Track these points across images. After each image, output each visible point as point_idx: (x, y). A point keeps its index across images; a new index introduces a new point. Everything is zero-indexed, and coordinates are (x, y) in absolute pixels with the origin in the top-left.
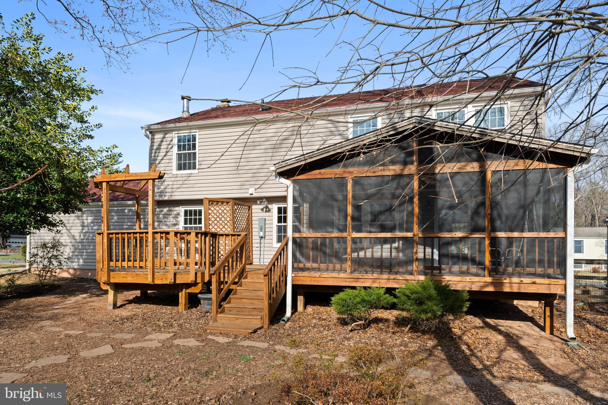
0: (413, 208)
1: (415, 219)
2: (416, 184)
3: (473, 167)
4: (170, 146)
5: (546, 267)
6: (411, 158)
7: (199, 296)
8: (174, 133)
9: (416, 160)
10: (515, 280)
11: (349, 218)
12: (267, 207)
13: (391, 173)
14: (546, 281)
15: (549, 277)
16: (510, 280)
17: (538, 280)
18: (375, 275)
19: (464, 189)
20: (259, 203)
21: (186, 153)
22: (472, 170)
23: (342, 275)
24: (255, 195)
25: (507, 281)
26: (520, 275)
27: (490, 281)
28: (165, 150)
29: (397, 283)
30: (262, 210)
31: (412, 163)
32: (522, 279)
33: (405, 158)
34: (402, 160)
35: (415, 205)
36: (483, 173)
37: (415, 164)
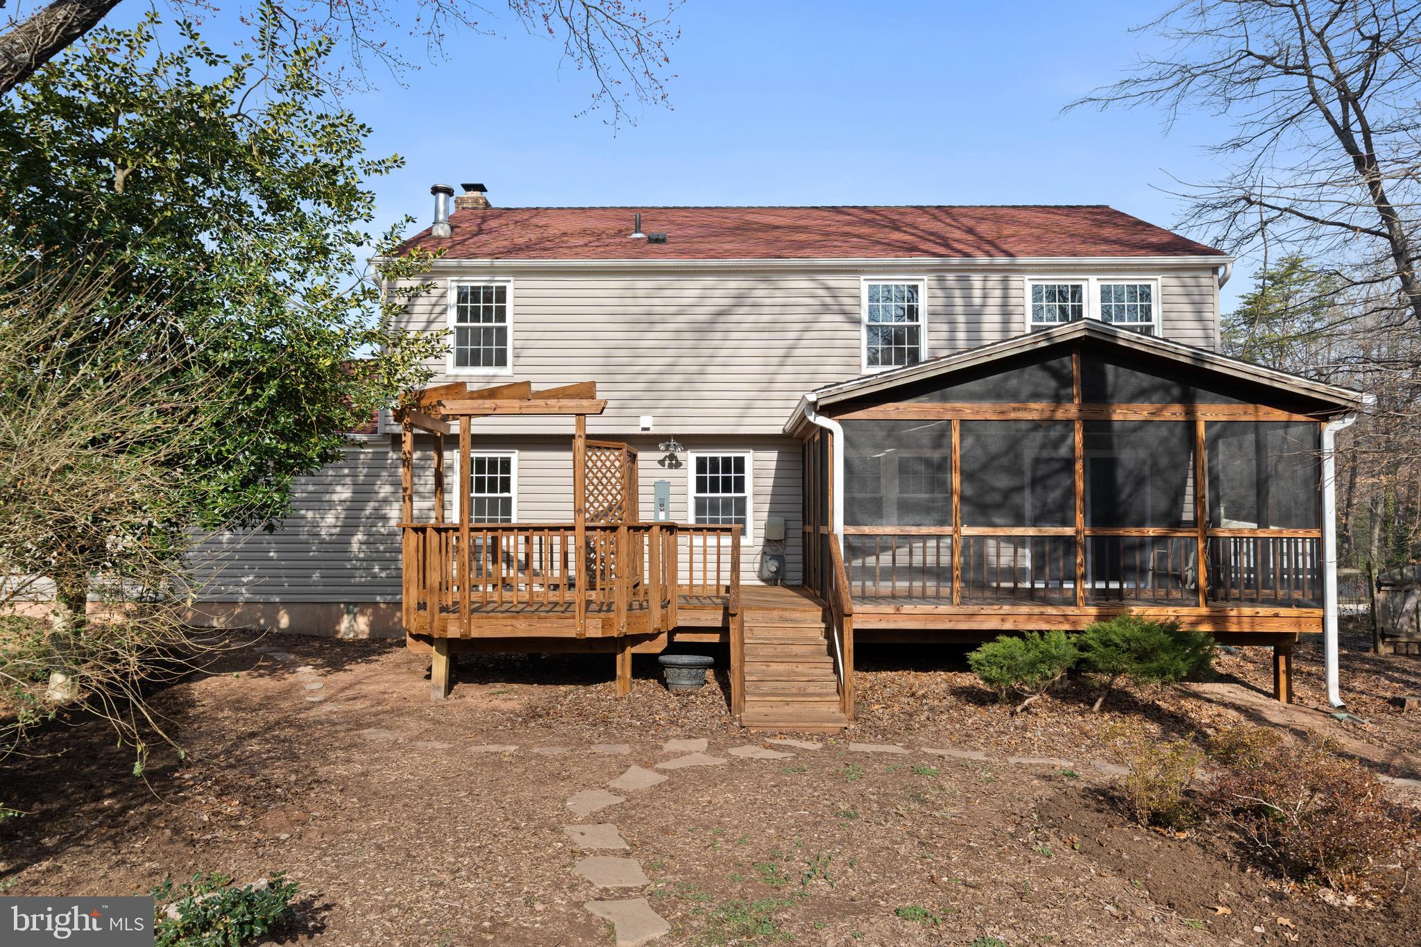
0: (1074, 483)
1: (1079, 503)
2: (1078, 438)
3: (1174, 413)
4: (438, 309)
5: (1292, 587)
6: (1069, 390)
7: (662, 658)
8: (449, 279)
9: (1078, 394)
10: (1247, 611)
11: (956, 499)
12: (672, 457)
13: (1034, 416)
14: (1294, 612)
15: (1299, 605)
16: (1239, 611)
17: (1283, 611)
18: (1006, 608)
19: (1160, 449)
20: (662, 448)
21: (479, 328)
22: (1174, 418)
23: (943, 609)
24: (654, 431)
25: (1234, 613)
26: (1253, 602)
27: (1206, 614)
28: (425, 318)
29: (1048, 622)
30: (662, 462)
31: (1070, 399)
32: (1258, 609)
33: (1057, 389)
34: (1051, 392)
35: (1077, 477)
36: (1191, 425)
37: (1076, 401)
